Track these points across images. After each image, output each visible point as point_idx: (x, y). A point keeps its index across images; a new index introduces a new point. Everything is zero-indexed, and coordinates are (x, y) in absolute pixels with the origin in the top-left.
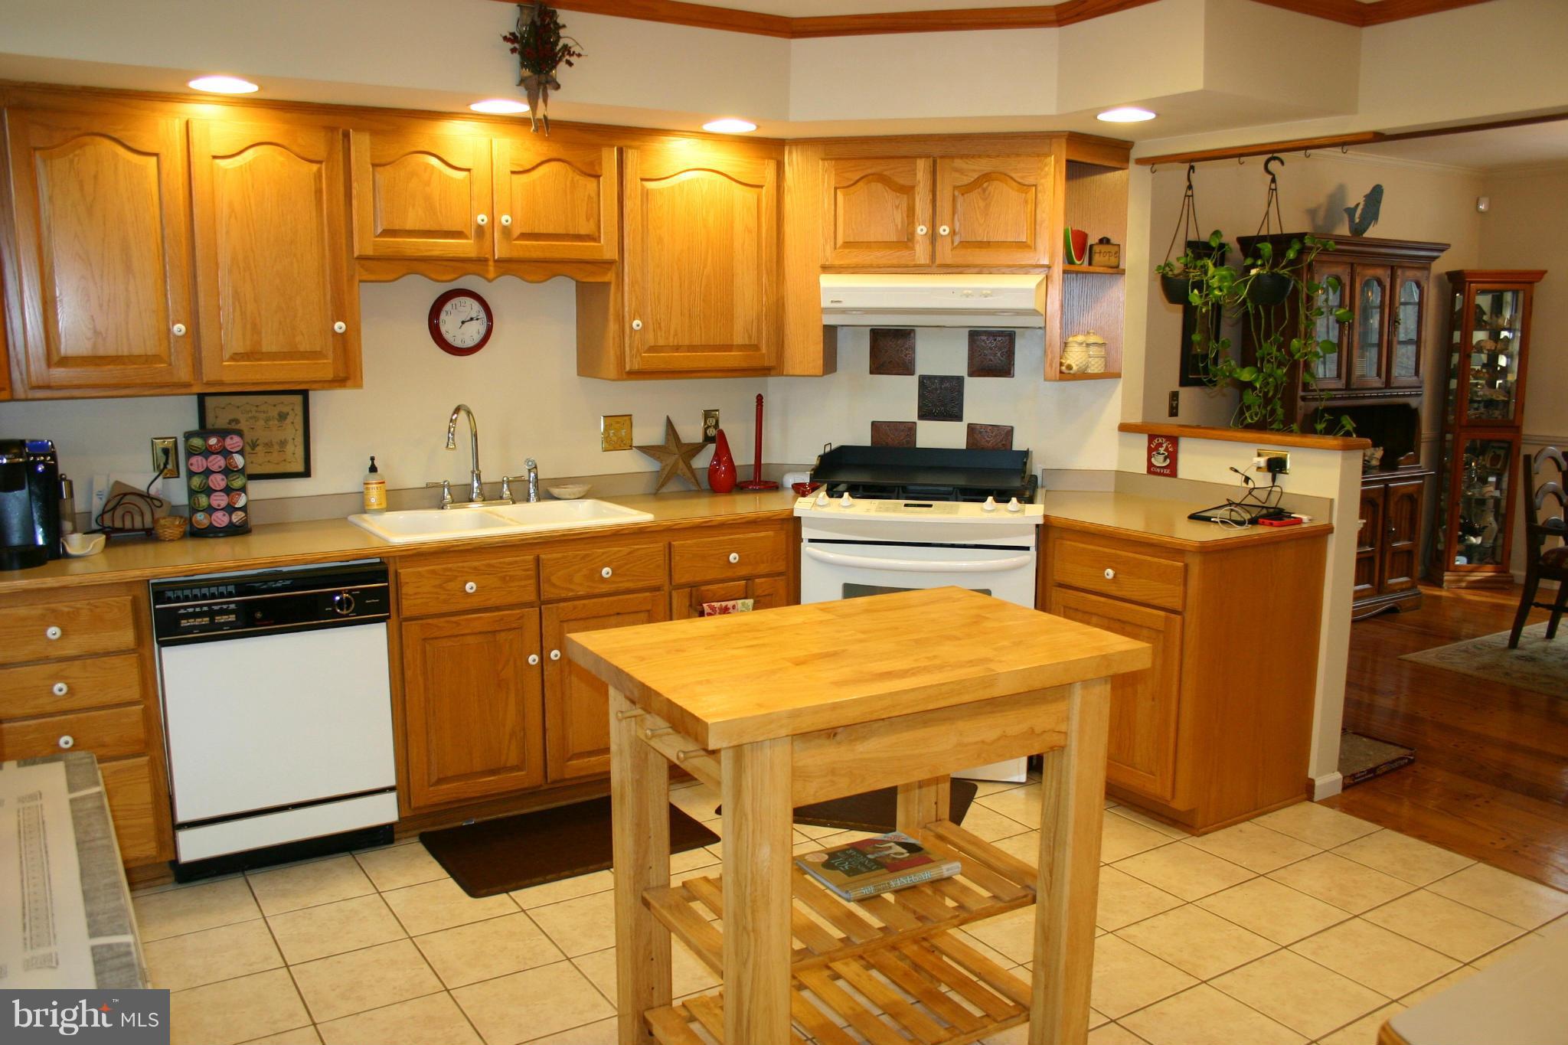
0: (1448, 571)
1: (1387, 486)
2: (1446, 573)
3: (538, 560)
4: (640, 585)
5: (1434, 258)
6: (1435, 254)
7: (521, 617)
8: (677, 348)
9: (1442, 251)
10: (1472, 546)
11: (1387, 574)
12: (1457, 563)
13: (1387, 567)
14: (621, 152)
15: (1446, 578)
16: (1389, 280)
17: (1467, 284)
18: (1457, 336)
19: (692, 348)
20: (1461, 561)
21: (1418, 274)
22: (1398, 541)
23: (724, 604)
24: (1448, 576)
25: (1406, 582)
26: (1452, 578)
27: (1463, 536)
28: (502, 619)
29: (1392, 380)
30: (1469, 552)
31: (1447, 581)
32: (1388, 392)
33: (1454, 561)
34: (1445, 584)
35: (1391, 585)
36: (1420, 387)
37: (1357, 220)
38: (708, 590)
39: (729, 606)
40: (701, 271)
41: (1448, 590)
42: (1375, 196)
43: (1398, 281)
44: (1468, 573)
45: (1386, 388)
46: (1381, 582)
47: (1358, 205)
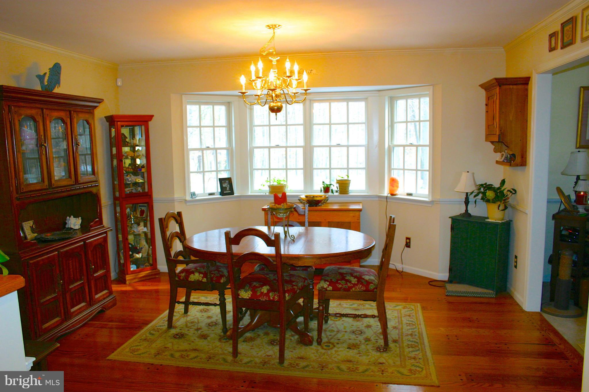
0: (127, 274)
1: (85, 242)
2: (127, 276)
5: (96, 107)
6: (95, 104)
9: (100, 103)
10: (138, 259)
11: (93, 293)
12: (132, 269)
13: (93, 290)
15: (127, 279)
16: (69, 120)
17: (116, 122)
18: (114, 150)
20: (133, 268)
21: (87, 116)
22: (97, 272)
24: (128, 277)
25: (107, 293)
26: (130, 278)
27: (133, 254)
29: (79, 178)
30: (136, 262)
31: (128, 280)
32: (77, 186)
33: (130, 268)
34: (127, 283)
35: (97, 298)
36: (97, 181)
37: (46, 84)
41: (130, 285)
42: (56, 70)
43: (75, 120)
44: (138, 274)
45: (76, 184)
46: (91, 298)
47: (45, 74)
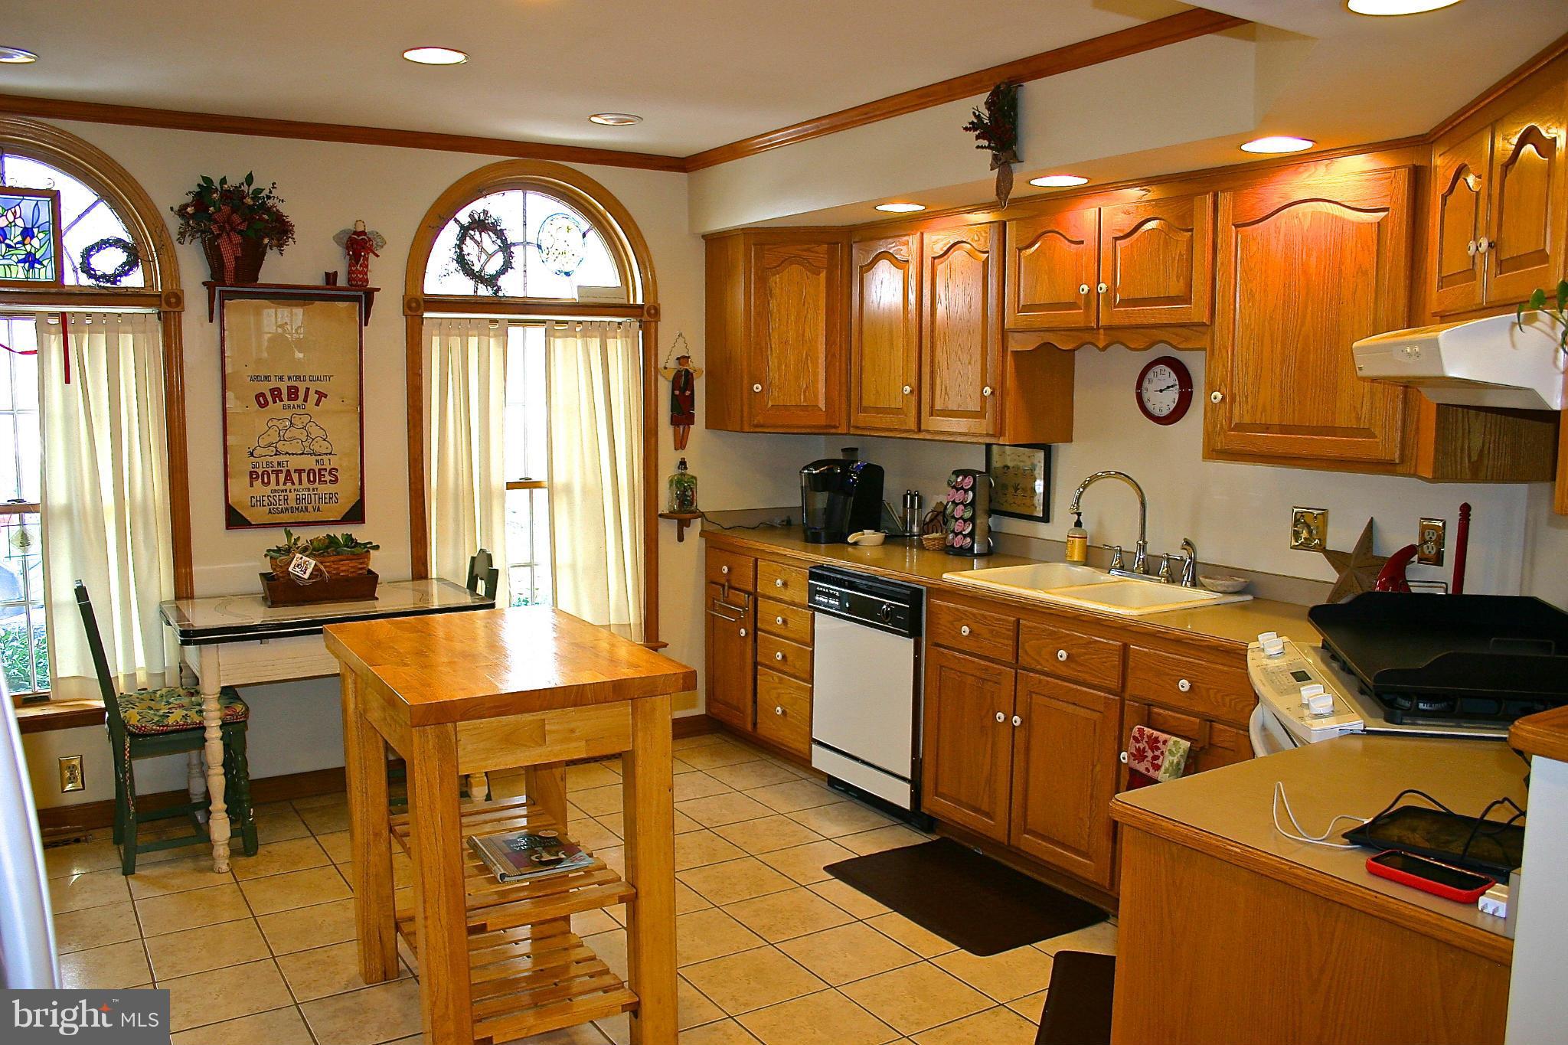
3: (1018, 621)
4: (1096, 682)
7: (999, 674)
8: (1267, 428)
14: (1216, 196)
19: (1284, 429)
23: (1156, 733)
28: (986, 670)
38: (1159, 714)
39: (1159, 739)
40: (1298, 331)
